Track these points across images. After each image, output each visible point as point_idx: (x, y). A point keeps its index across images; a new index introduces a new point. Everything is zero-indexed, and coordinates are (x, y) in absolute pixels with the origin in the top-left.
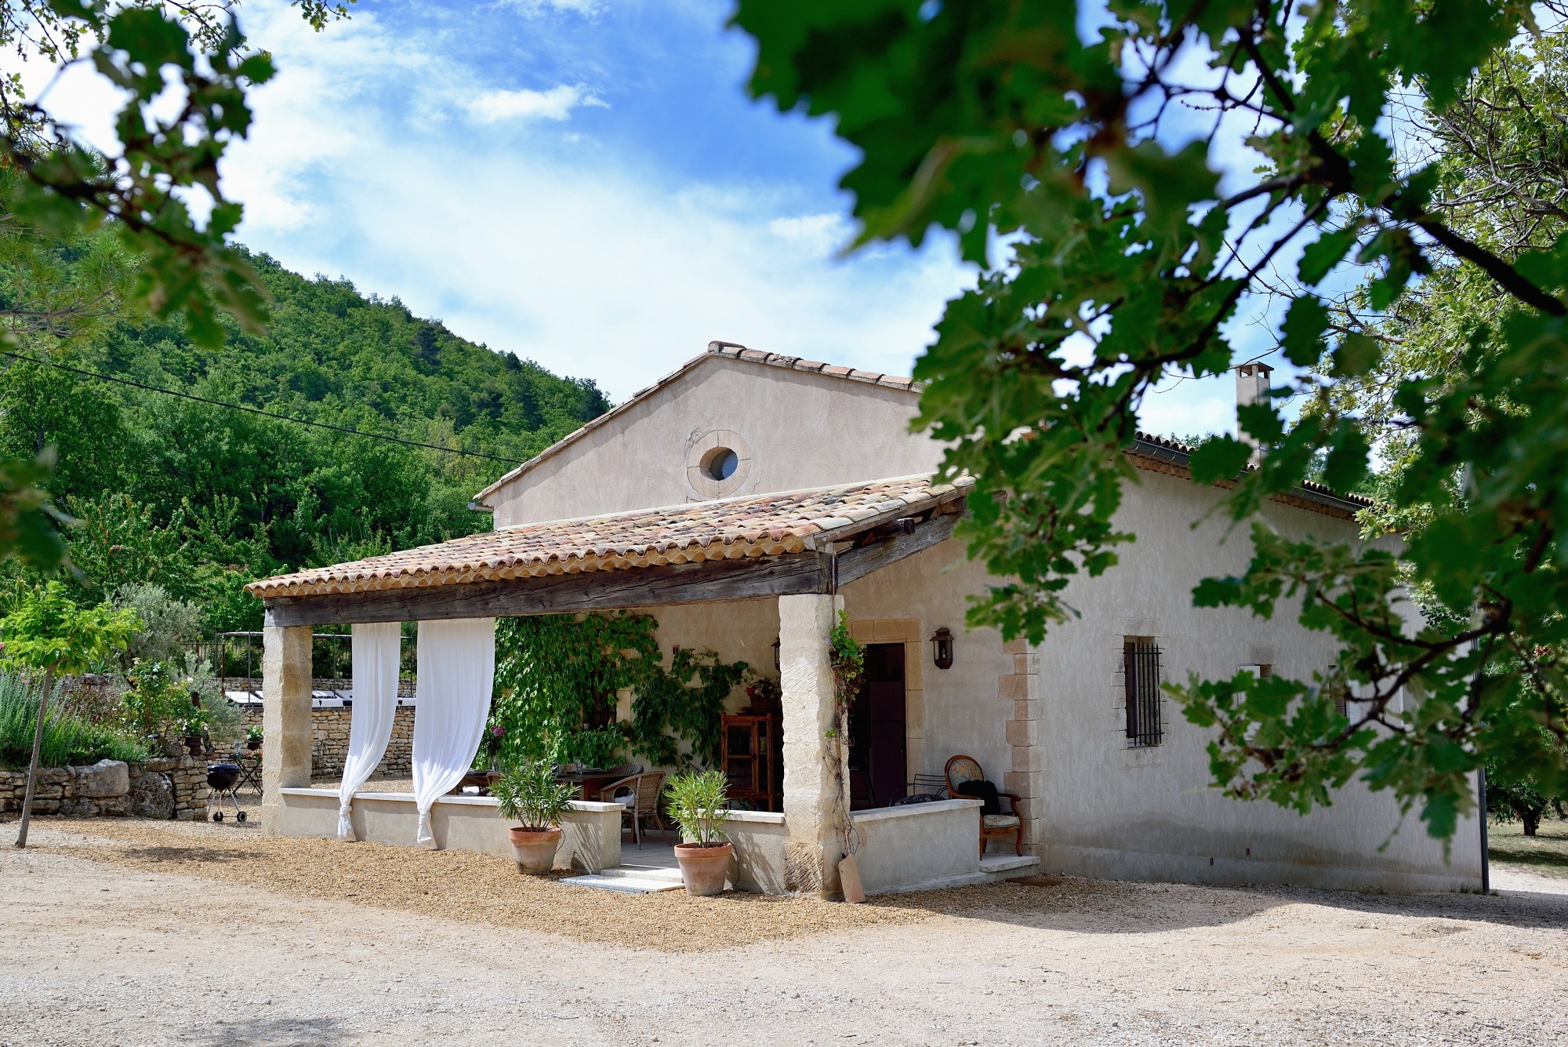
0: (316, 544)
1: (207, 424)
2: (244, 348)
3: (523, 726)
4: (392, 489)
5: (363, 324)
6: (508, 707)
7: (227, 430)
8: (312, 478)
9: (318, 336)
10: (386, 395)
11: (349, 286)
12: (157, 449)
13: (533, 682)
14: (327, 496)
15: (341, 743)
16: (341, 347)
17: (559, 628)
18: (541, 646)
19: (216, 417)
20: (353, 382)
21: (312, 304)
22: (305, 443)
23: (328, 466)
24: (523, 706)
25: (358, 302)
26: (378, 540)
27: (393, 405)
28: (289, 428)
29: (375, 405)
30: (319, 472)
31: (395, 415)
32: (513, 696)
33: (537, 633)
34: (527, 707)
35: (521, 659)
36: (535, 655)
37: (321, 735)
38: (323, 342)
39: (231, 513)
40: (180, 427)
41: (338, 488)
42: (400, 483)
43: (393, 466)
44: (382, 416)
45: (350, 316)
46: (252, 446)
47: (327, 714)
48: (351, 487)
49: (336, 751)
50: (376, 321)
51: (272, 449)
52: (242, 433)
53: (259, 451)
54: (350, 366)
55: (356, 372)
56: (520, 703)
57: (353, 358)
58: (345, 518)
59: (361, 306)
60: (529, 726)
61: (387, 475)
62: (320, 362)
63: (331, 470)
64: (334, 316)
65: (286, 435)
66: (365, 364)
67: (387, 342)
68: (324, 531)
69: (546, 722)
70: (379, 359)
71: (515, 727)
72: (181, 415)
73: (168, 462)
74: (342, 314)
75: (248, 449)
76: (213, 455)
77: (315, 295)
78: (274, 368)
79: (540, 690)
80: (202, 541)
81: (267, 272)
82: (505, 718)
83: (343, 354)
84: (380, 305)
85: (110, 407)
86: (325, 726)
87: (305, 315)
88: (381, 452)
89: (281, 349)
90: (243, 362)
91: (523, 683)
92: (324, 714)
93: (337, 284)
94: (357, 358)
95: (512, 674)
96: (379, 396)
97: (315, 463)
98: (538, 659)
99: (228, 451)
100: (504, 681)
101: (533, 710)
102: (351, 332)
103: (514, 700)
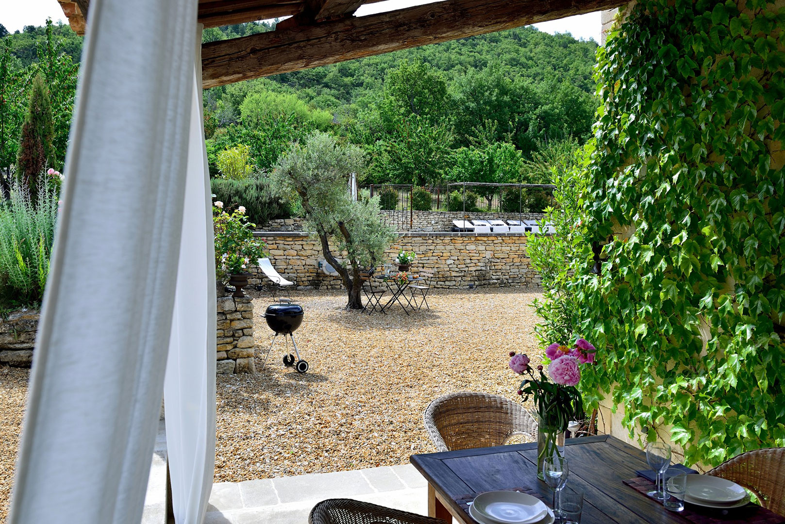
0: (538, 144)
1: (486, 88)
2: (521, 67)
3: (653, 300)
4: (581, 116)
5: (575, 51)
6: (624, 261)
7: (496, 90)
8: (538, 111)
9: (554, 58)
10: (586, 81)
11: (569, 34)
12: (463, 102)
13: (678, 213)
14: (546, 119)
15: (504, 261)
16: (565, 62)
17: (745, 87)
18: (698, 136)
19: (491, 84)
20: (570, 77)
21: (552, 44)
22: (535, 94)
23: (547, 104)
24: (654, 262)
25: (574, 42)
26: (571, 138)
27: (589, 86)
28: (527, 87)
29: (581, 86)
30: (541, 108)
31: (590, 90)
32: (635, 240)
33: (689, 110)
34: (663, 264)
35: (652, 167)
36: (684, 156)
37: (488, 255)
38: (557, 60)
39: (494, 129)
40: (474, 90)
41: (552, 116)
42: (585, 112)
43: (581, 103)
44: (584, 91)
45: (569, 47)
46: (508, 97)
47: (493, 238)
48: (558, 114)
49: (500, 267)
50: (582, 48)
51: (519, 98)
52: (504, 91)
53: (512, 100)
54: (569, 70)
55: (571, 72)
56: (648, 256)
57: (570, 66)
58: (555, 130)
59: (575, 43)
60: (668, 304)
61: (578, 108)
62: (555, 69)
63: (548, 106)
64: (562, 48)
65: (526, 90)
66: (576, 68)
67: (586, 57)
68: (542, 137)
69: (708, 300)
70: (583, 65)
71: (638, 300)
72: (473, 84)
73: (467, 108)
74: (565, 47)
75: (507, 98)
76: (489, 102)
77: (553, 40)
78: (534, 74)
79: (694, 230)
80: (480, 144)
81: (532, 33)
82: (617, 279)
83: (566, 65)
84: (584, 41)
85: (441, 82)
86: (492, 248)
87: (549, 49)
88: (576, 96)
89: (537, 66)
90: (521, 73)
91: (655, 215)
92: (490, 238)
93: (564, 35)
94: (572, 66)
95: (633, 196)
96: (583, 82)
97: (540, 103)
98: (692, 165)
99: (496, 100)
100: (617, 210)
101: (677, 271)
102: (570, 54)
103: (637, 247)
